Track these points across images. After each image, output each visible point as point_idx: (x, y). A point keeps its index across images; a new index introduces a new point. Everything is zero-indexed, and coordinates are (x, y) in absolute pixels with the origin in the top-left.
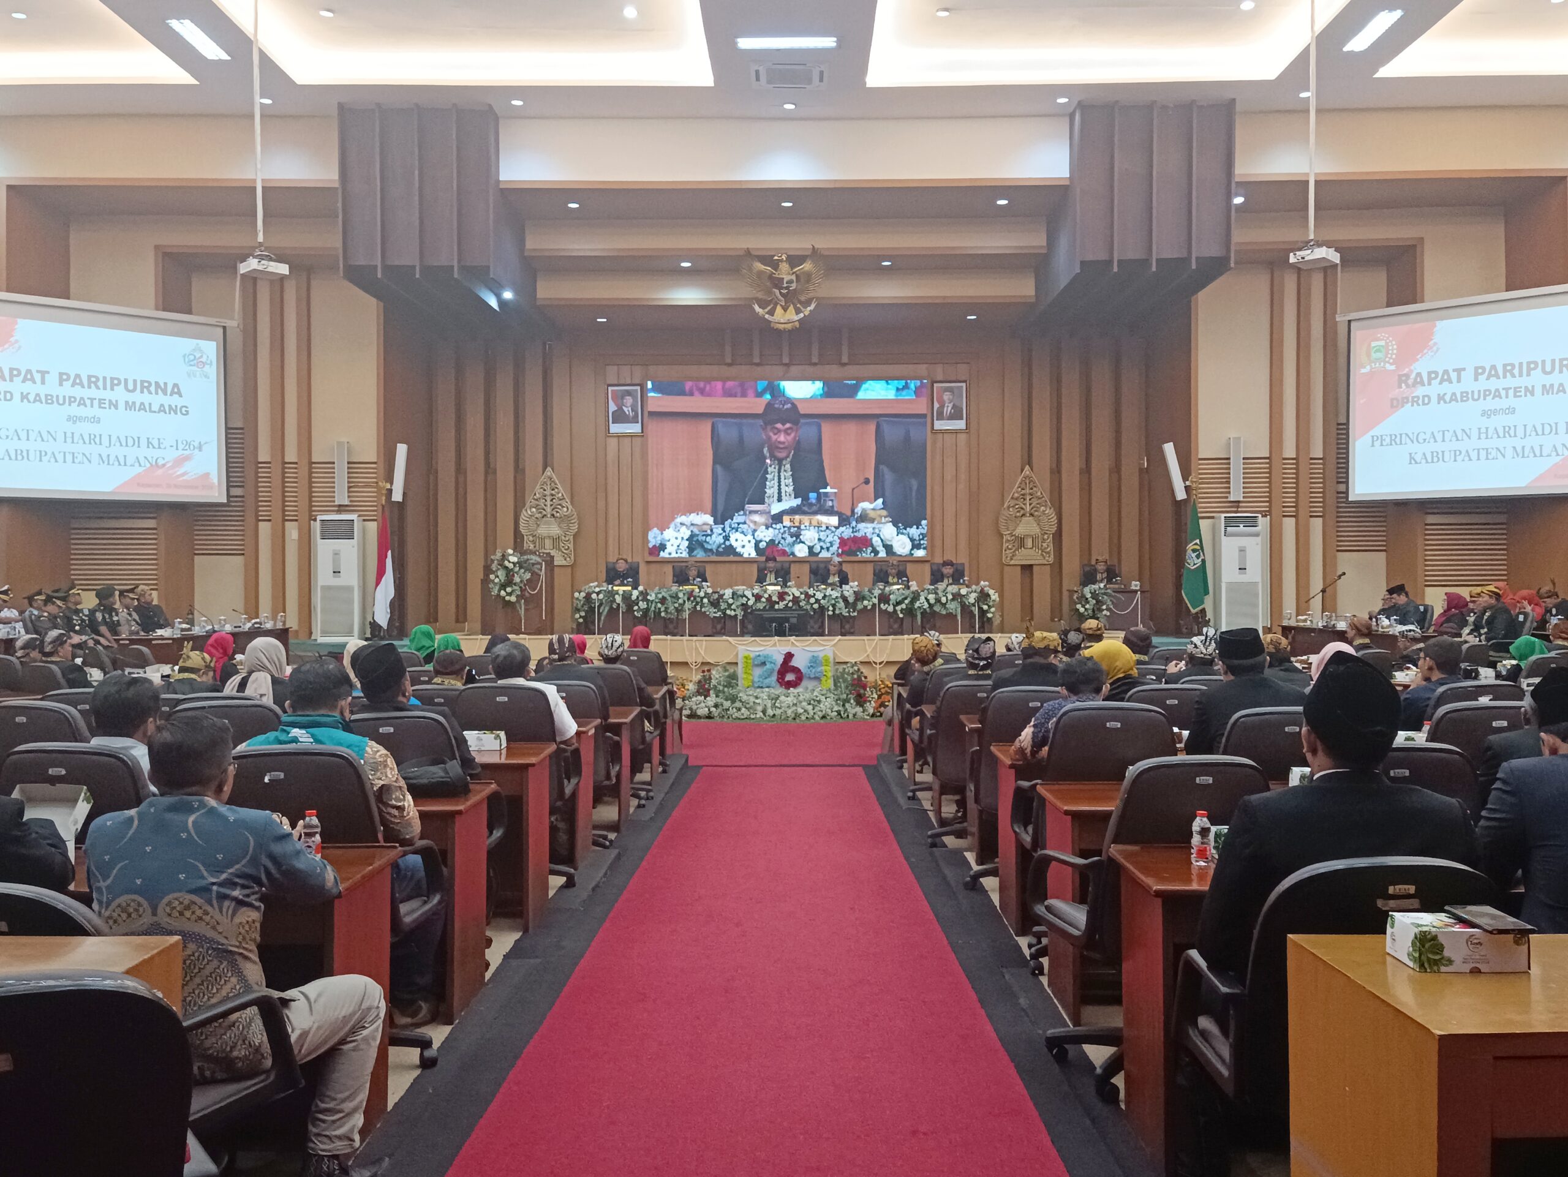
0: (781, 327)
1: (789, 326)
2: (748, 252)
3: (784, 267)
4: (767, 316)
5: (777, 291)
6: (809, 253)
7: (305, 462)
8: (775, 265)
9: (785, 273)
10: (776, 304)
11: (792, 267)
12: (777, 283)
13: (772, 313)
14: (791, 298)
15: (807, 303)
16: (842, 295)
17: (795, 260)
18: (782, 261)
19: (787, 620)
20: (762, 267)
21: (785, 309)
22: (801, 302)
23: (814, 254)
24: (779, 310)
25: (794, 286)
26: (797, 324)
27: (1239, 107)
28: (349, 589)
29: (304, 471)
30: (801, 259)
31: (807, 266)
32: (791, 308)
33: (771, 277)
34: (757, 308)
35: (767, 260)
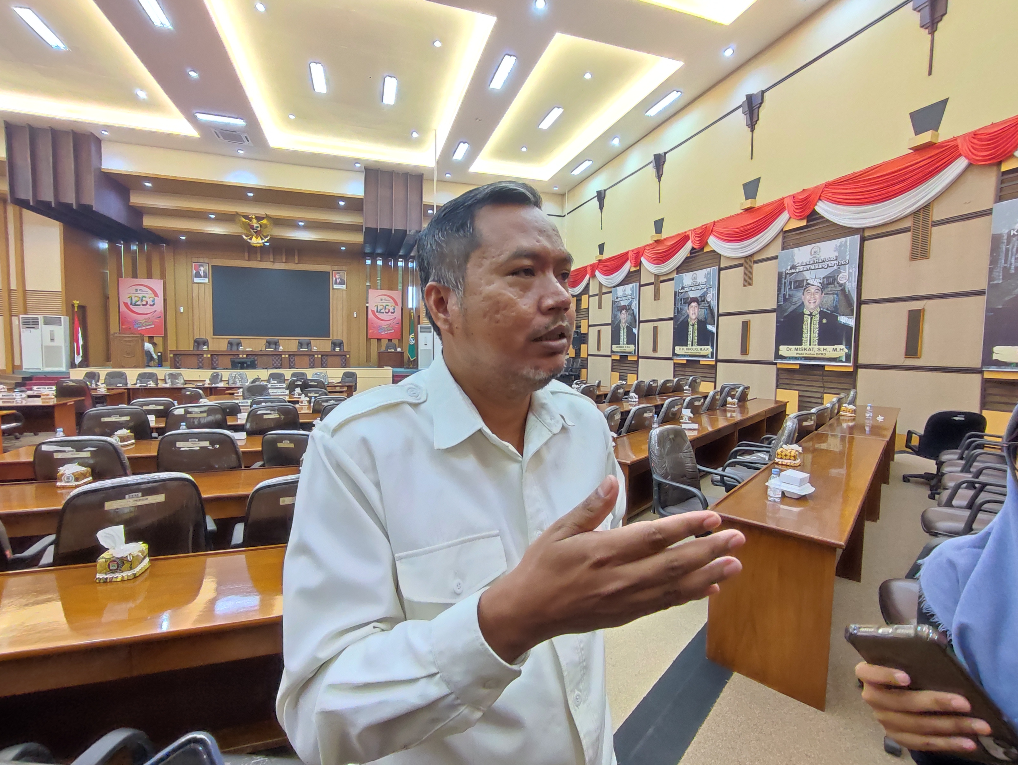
0: (255, 245)
1: (258, 245)
2: (237, 213)
3: (254, 221)
4: (249, 240)
5: (252, 230)
6: (265, 216)
7: (21, 289)
8: (250, 220)
9: (255, 223)
10: (253, 236)
11: (258, 222)
12: (252, 227)
13: (251, 239)
14: (258, 233)
15: (266, 237)
16: (283, 235)
17: (259, 219)
18: (253, 218)
19: (246, 363)
20: (244, 220)
21: (257, 238)
22: (263, 236)
23: (267, 217)
24: (254, 238)
25: (259, 229)
26: (262, 245)
27: (424, 177)
28: (59, 347)
29: (20, 294)
30: (262, 218)
31: (265, 221)
32: (259, 238)
33: (249, 224)
34: (244, 237)
35: (246, 217)
